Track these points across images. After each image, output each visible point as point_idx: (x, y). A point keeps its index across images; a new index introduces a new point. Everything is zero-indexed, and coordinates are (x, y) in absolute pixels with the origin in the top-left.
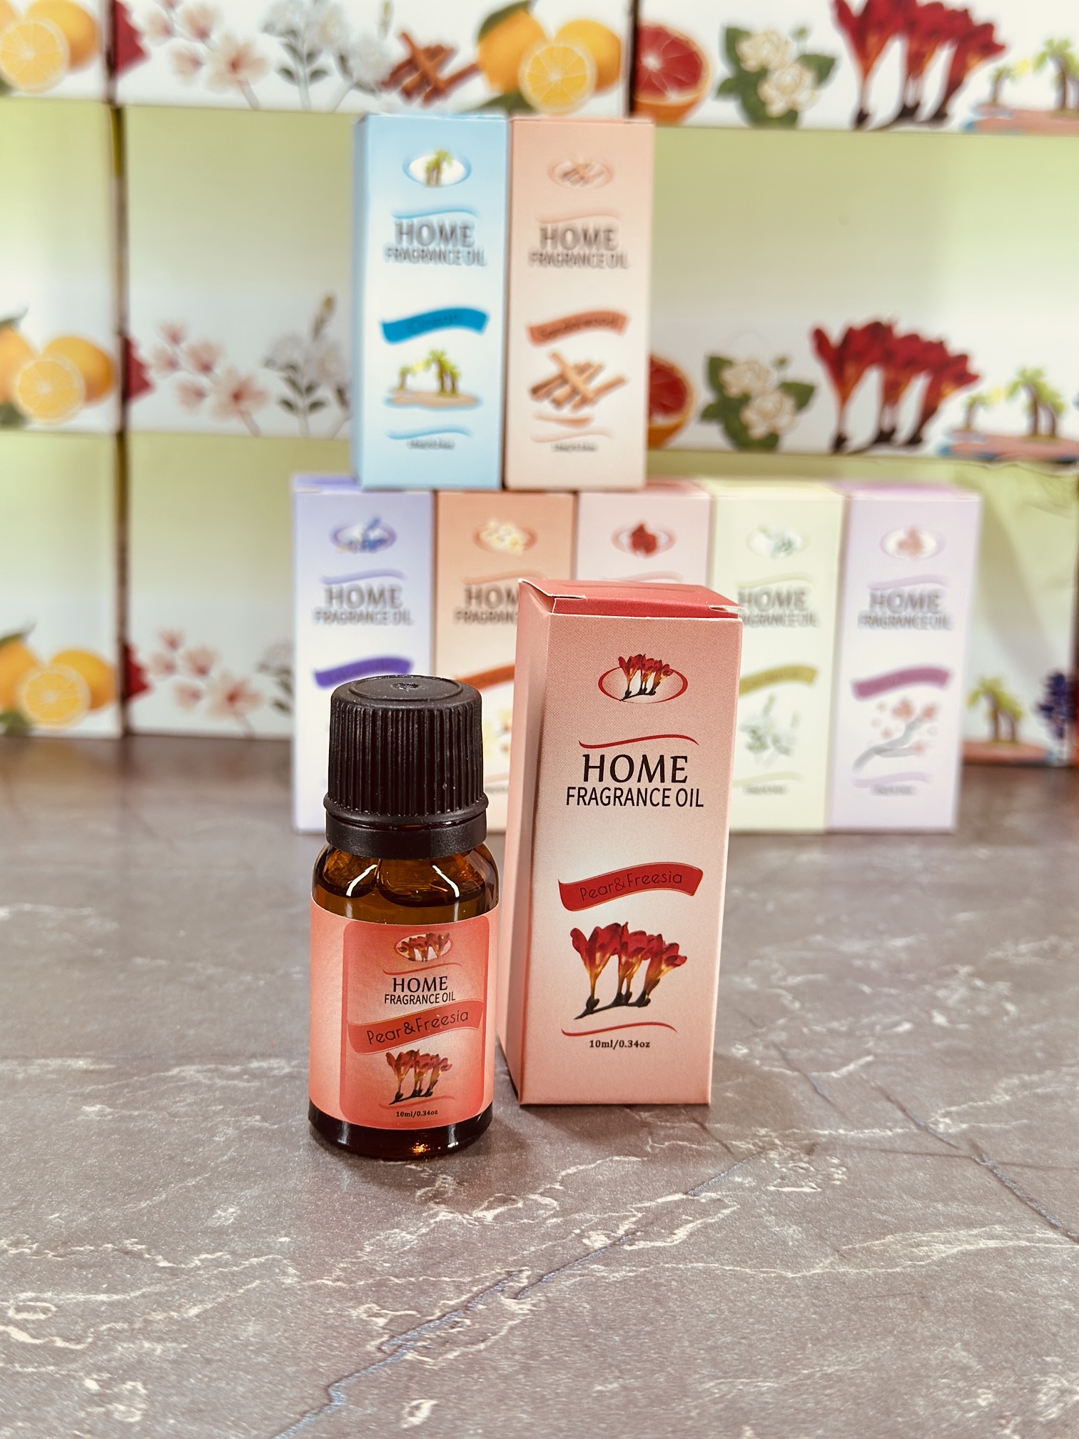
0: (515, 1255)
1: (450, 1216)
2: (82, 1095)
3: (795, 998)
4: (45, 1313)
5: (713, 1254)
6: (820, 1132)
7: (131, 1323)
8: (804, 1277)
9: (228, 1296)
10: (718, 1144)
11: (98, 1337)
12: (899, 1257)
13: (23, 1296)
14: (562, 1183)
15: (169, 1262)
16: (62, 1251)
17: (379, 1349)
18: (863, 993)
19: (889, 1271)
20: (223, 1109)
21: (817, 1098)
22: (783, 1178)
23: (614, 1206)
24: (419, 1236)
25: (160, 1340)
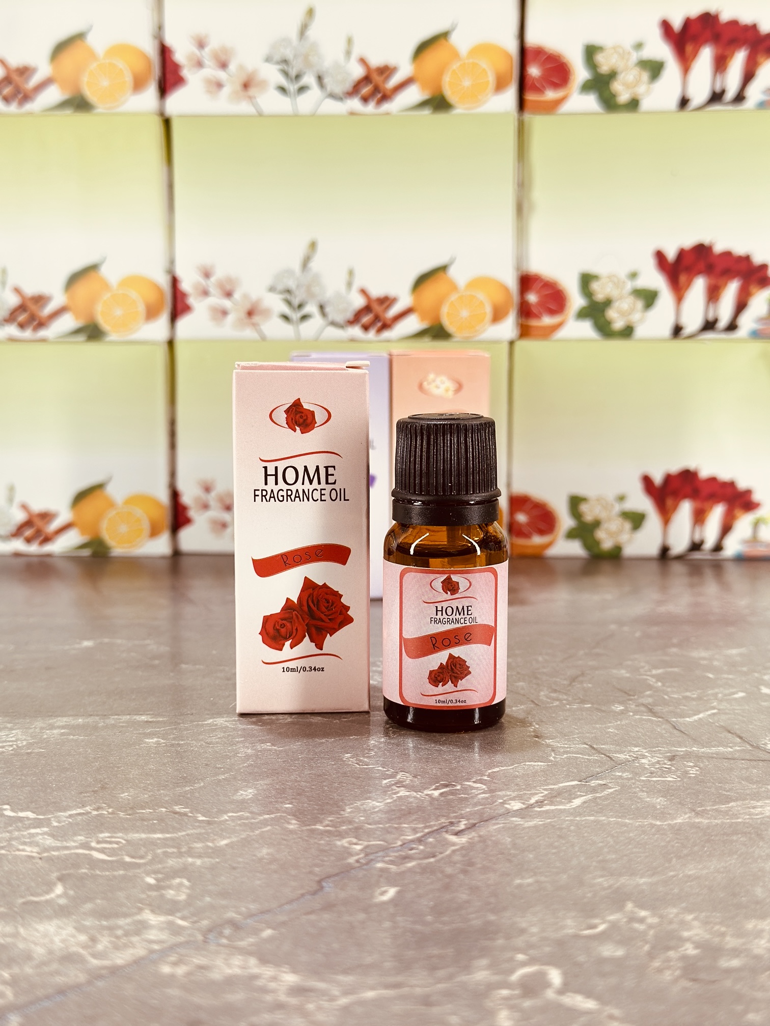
0: (455, 813)
1: (408, 794)
2: (144, 733)
3: (658, 680)
4: (117, 844)
5: (600, 812)
6: (679, 749)
7: (179, 848)
8: (669, 825)
9: (248, 834)
10: (603, 756)
11: (155, 856)
12: (740, 814)
13: (102, 835)
14: (489, 776)
15: (206, 817)
16: (130, 812)
17: (357, 861)
18: (709, 678)
19: (733, 821)
20: (244, 740)
21: (675, 732)
22: (651, 773)
23: (528, 788)
24: (386, 803)
25: (200, 857)
